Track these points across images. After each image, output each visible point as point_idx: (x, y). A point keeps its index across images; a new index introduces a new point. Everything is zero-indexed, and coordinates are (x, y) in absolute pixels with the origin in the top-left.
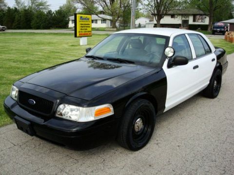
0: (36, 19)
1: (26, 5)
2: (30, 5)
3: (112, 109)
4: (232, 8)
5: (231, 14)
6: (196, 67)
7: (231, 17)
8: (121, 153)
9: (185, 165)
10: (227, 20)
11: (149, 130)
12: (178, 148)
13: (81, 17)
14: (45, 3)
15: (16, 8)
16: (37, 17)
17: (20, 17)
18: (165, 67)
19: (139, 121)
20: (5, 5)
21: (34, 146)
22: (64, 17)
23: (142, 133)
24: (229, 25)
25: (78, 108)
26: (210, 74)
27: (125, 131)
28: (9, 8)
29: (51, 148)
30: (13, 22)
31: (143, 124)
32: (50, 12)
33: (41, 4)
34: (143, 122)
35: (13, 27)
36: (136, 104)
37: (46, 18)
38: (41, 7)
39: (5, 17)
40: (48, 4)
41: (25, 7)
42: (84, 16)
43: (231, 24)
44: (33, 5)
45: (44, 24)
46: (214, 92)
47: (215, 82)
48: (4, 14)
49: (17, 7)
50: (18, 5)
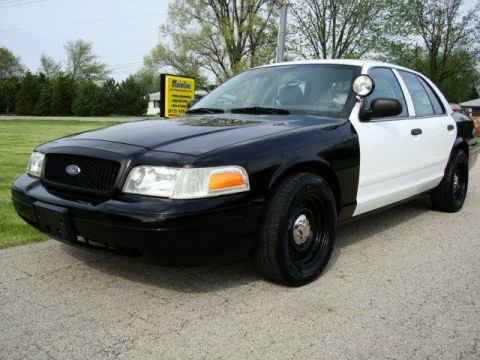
0: (82, 96)
1: (63, 70)
2: (72, 70)
3: (245, 177)
4: (477, 78)
5: (474, 90)
6: (417, 132)
7: (475, 96)
8: (263, 290)
9: (406, 310)
10: (467, 101)
11: (325, 241)
12: (387, 283)
13: (174, 82)
14: (101, 67)
15: (42, 75)
16: (85, 92)
17: (51, 92)
18: (354, 117)
19: (301, 220)
20: (21, 70)
21: (71, 278)
22: (139, 92)
23: (311, 247)
24: (470, 110)
25: (172, 171)
26: (444, 155)
27: (273, 232)
28: (29, 74)
29: (109, 280)
30: (36, 101)
31: (311, 229)
32: (110, 83)
33: (94, 69)
34: (311, 224)
35: (35, 111)
36: (296, 178)
37: (103, 95)
38: (92, 75)
39: (20, 91)
40: (106, 69)
41: (61, 73)
42: (180, 80)
43: (474, 108)
44: (78, 71)
45: (98, 106)
46: (455, 198)
47: (456, 178)
48: (18, 87)
49: (44, 72)
50: (47, 71)
